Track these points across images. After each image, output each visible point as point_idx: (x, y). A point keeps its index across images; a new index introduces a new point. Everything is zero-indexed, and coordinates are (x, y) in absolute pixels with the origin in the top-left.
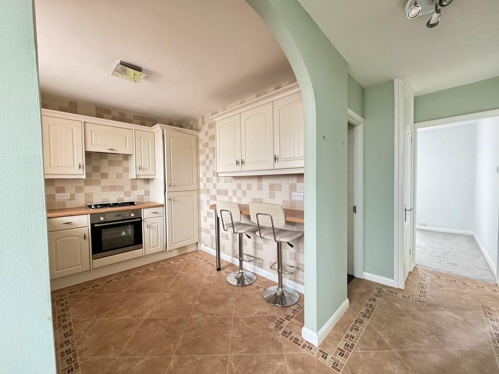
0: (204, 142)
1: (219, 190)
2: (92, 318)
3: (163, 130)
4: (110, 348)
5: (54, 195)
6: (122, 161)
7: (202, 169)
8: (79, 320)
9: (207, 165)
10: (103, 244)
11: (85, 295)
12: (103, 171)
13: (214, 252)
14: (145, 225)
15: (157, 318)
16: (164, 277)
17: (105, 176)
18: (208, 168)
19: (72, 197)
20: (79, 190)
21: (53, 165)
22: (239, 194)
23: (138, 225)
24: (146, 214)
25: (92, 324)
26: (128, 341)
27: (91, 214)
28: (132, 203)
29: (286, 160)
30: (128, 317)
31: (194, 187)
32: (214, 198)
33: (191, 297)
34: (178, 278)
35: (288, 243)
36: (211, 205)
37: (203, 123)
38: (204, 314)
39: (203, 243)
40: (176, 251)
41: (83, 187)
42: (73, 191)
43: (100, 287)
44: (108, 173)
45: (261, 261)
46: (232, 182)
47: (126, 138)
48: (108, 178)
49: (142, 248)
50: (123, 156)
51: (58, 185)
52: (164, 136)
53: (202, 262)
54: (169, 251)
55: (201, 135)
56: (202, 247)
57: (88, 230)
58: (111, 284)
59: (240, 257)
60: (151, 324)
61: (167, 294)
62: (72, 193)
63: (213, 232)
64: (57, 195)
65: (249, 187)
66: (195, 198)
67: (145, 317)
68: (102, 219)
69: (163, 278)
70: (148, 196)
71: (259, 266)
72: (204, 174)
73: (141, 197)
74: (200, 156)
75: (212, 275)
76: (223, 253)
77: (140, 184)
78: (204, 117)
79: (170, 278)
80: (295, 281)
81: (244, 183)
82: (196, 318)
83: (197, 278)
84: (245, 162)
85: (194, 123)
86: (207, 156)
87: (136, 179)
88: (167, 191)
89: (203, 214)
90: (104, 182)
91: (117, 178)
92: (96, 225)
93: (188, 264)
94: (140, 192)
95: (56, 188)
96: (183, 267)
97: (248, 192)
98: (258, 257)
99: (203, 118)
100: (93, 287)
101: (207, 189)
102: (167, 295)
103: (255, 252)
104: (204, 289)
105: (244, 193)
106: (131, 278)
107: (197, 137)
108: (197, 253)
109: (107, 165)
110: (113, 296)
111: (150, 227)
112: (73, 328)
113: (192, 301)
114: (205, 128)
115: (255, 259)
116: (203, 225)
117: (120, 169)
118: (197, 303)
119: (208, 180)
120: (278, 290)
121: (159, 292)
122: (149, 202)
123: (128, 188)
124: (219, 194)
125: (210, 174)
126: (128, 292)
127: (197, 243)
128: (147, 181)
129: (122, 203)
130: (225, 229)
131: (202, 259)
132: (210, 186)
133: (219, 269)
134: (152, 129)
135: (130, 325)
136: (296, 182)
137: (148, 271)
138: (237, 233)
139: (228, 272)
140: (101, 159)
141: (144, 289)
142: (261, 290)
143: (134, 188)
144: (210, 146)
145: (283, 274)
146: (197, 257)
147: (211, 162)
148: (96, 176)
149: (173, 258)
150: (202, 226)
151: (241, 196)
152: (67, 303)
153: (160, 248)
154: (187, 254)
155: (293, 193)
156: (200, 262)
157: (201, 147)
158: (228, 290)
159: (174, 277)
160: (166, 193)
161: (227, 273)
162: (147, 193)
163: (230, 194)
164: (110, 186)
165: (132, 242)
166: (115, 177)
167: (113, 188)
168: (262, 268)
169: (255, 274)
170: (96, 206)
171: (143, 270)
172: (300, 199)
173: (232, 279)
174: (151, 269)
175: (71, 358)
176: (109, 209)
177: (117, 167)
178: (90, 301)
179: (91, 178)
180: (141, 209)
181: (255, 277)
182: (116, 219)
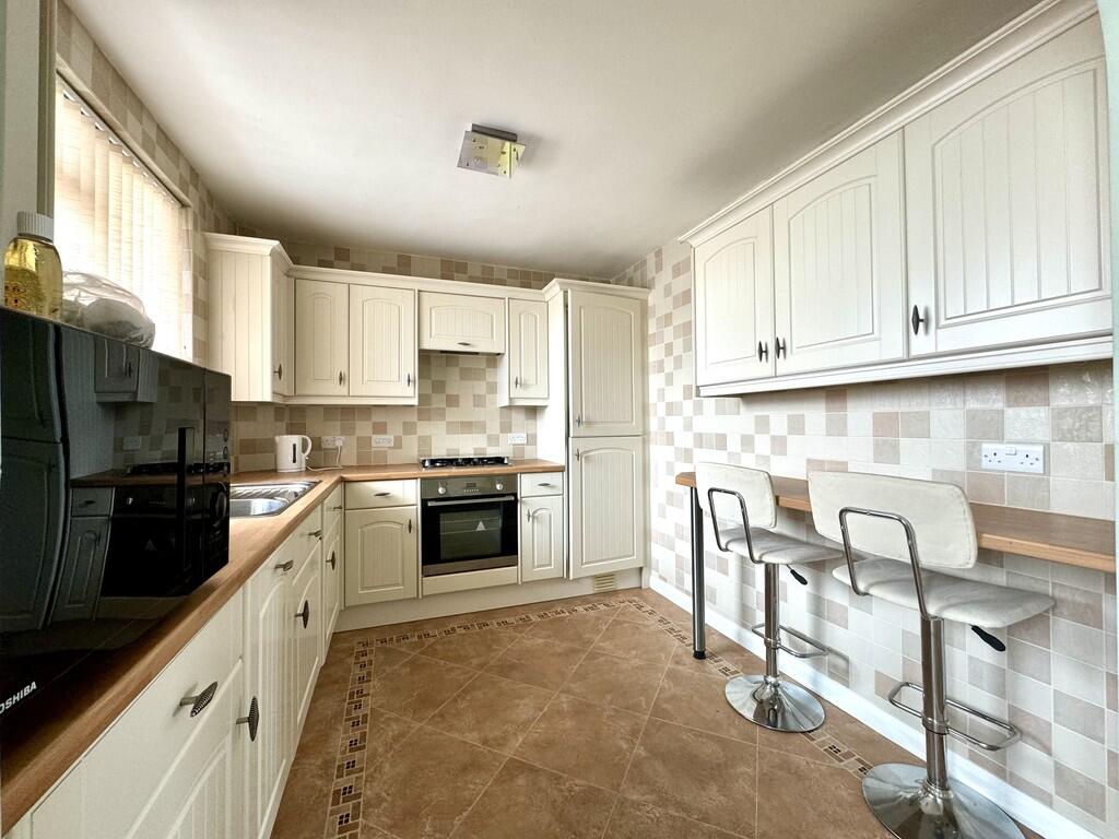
0: (660, 313)
1: (701, 435)
2: (405, 718)
3: (566, 292)
4: (424, 820)
5: (371, 438)
6: (484, 370)
7: (655, 381)
8: (382, 715)
9: (667, 370)
10: (443, 545)
11: (402, 653)
12: (451, 390)
13: (686, 603)
14: (525, 513)
15: (537, 765)
16: (561, 646)
17: (453, 401)
18: (669, 380)
19: (398, 444)
20: (409, 428)
21: (366, 378)
22: (763, 444)
23: (508, 510)
24: (527, 486)
25: (403, 735)
26: (465, 814)
27: (422, 479)
28: (499, 461)
29: (967, 319)
30: (472, 737)
31: (635, 426)
32: (687, 455)
33: (625, 725)
34: (593, 656)
35: (976, 629)
36: (677, 472)
37: (659, 267)
38: (663, 801)
39: (657, 571)
40: (590, 581)
41: (415, 423)
42: (399, 431)
43: (432, 640)
44: (458, 396)
45: (841, 662)
46: (738, 413)
47: (492, 316)
48: (458, 406)
49: (517, 564)
50: (487, 360)
51: (377, 418)
52: (566, 306)
53: (652, 622)
54: (574, 580)
55: (654, 298)
56: (654, 582)
57: (415, 513)
58: (452, 637)
59: (768, 634)
60: (521, 781)
61: (563, 698)
62: (398, 434)
63: (685, 549)
64: (374, 437)
65: (797, 427)
66: (637, 455)
67: (508, 753)
68: (441, 490)
69: (559, 650)
70: (534, 447)
71: (832, 675)
72: (661, 393)
73: (518, 448)
74: (650, 349)
75: (680, 667)
76: (711, 608)
77: (518, 418)
78: (661, 250)
79: (574, 651)
80: (1000, 772)
81: (778, 416)
82: (637, 805)
83: (640, 668)
84: (788, 345)
85: (635, 271)
86: (669, 349)
87: (510, 407)
88: (571, 435)
89: (657, 496)
90: (453, 415)
91: (474, 406)
92: (430, 504)
93: (616, 623)
94: (518, 437)
95: (374, 424)
96: (604, 628)
97: (793, 441)
98: (828, 644)
99: (659, 254)
100: (420, 637)
101: (667, 433)
102: (565, 702)
103: (818, 627)
104: (658, 711)
105: (779, 445)
106: (492, 632)
107: (644, 303)
108: (640, 595)
109: (458, 378)
110: (452, 669)
111: (533, 518)
112: (367, 730)
113: (627, 741)
114: (663, 278)
115: (818, 651)
116: (657, 524)
117: (480, 388)
118: (640, 751)
119: (671, 409)
120: (927, 791)
121: (545, 686)
122: (536, 460)
123: (494, 427)
124: (701, 447)
125: (675, 394)
126: (481, 666)
127: (641, 569)
128: (533, 411)
129: (479, 459)
130: (723, 546)
131: (652, 612)
132: (674, 424)
133: (700, 655)
134: (543, 294)
135: (473, 765)
136: (999, 405)
137: (526, 621)
138: (760, 562)
139: (726, 669)
140: (447, 365)
141: (513, 667)
142: (851, 766)
143: (506, 428)
144: (678, 320)
145: (947, 738)
146: (640, 607)
147: (678, 362)
148: (438, 401)
149: (583, 599)
150: (653, 528)
151: (767, 452)
152: (371, 662)
153: (553, 570)
154: (615, 592)
155: (985, 446)
156: (646, 622)
157: (652, 329)
158: (734, 732)
159: (584, 651)
160: (570, 439)
161: (725, 671)
162: (532, 439)
163: (734, 444)
164: (462, 423)
165: (497, 547)
166: (472, 404)
167: (467, 427)
168: (846, 683)
169: (818, 697)
170: (433, 462)
171: (518, 617)
172: (1026, 467)
173: (741, 696)
174: (534, 618)
175: (348, 815)
176: (454, 471)
177: (476, 383)
178: (408, 669)
179: (430, 405)
180: (516, 474)
181: (819, 710)
182: (466, 492)
